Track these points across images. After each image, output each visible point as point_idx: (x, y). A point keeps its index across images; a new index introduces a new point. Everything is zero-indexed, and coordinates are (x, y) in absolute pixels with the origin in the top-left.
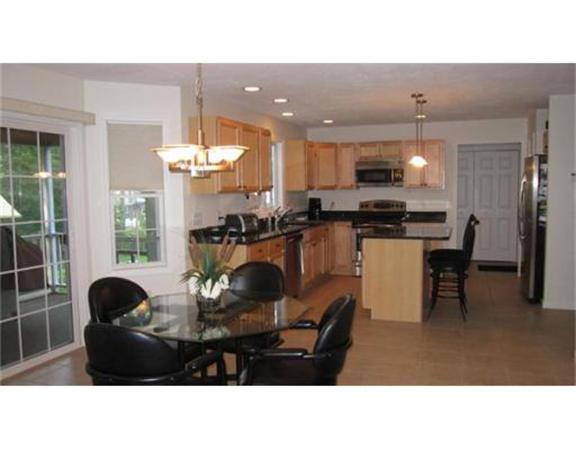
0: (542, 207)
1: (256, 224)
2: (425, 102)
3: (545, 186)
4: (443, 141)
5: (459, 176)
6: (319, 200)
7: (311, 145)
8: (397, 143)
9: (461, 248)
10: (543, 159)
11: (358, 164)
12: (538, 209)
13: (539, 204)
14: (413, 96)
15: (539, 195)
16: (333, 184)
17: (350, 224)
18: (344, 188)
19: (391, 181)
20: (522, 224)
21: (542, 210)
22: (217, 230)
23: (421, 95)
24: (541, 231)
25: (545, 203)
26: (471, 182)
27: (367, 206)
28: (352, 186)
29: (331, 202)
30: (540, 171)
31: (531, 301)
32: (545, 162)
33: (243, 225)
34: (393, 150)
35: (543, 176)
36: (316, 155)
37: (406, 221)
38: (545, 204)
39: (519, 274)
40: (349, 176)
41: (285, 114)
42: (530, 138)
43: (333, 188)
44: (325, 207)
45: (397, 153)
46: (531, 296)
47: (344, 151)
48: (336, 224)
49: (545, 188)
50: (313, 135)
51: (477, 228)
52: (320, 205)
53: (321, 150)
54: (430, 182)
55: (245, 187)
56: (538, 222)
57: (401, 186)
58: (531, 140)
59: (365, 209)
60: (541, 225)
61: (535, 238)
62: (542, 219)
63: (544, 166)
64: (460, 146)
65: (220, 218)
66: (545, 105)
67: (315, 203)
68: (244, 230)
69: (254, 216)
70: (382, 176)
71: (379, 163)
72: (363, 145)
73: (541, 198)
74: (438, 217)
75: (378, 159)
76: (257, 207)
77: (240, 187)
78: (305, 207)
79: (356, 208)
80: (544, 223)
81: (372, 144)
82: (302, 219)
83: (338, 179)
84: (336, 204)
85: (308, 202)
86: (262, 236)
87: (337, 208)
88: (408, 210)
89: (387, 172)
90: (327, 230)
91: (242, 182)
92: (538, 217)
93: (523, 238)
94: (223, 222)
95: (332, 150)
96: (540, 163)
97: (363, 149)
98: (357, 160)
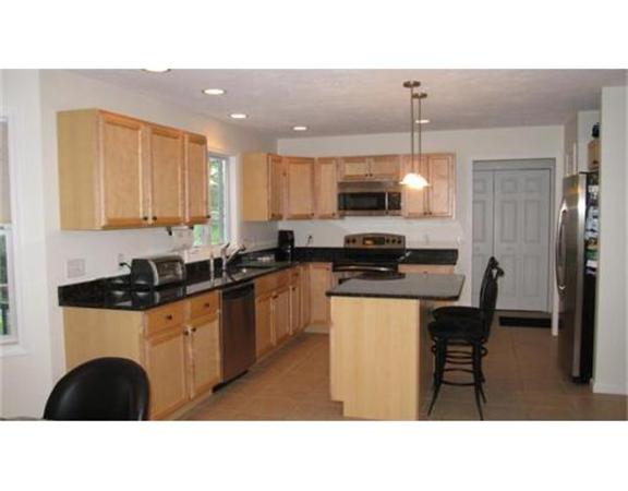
0: (590, 247)
1: (180, 272)
2: (424, 96)
3: (595, 217)
4: (453, 155)
5: (474, 202)
6: (291, 232)
7: (278, 160)
8: (393, 158)
9: (477, 305)
10: (593, 178)
11: (341, 185)
12: (586, 250)
13: (587, 243)
14: (407, 85)
15: (586, 230)
16: (310, 212)
17: (330, 265)
18: (324, 217)
19: (384, 208)
20: (560, 269)
21: (591, 251)
22: (120, 282)
23: (417, 84)
24: (591, 282)
25: (596, 241)
26: (489, 209)
27: (354, 241)
28: (334, 214)
29: (308, 235)
30: (588, 195)
31: (576, 381)
32: (596, 183)
33: (156, 275)
34: (387, 168)
35: (592, 202)
36: (285, 174)
37: (403, 262)
38: (596, 243)
39: (555, 331)
40: (330, 201)
41: (235, 116)
42: (569, 151)
43: (308, 217)
44: (300, 242)
45: (394, 170)
46: (576, 373)
47: (323, 167)
48: (311, 266)
49: (596, 220)
50: (284, 148)
51: (500, 281)
52: (293, 240)
53: (292, 166)
54: (436, 209)
55: (155, 218)
56: (586, 268)
57: (398, 215)
58: (571, 154)
59: (351, 245)
60: (589, 272)
61: (581, 290)
62: (591, 264)
63: (594, 189)
64: (475, 162)
65: (122, 265)
66: (595, 105)
67: (286, 237)
68: (157, 283)
69: (179, 260)
70: (374, 202)
71: (370, 184)
72: (349, 160)
73: (590, 234)
74: (447, 257)
75: (368, 179)
76: (186, 247)
77: (146, 219)
78: (273, 243)
79: (340, 244)
80: (594, 270)
81: (360, 159)
82: (265, 259)
83: (315, 204)
84: (315, 238)
85: (277, 236)
86: (191, 289)
87: (316, 244)
88: (407, 247)
89: (380, 196)
90: (297, 275)
91: (150, 210)
92: (585, 263)
93: (562, 288)
94: (126, 271)
95: (307, 167)
96: (588, 183)
97: (347, 166)
98: (340, 180)
